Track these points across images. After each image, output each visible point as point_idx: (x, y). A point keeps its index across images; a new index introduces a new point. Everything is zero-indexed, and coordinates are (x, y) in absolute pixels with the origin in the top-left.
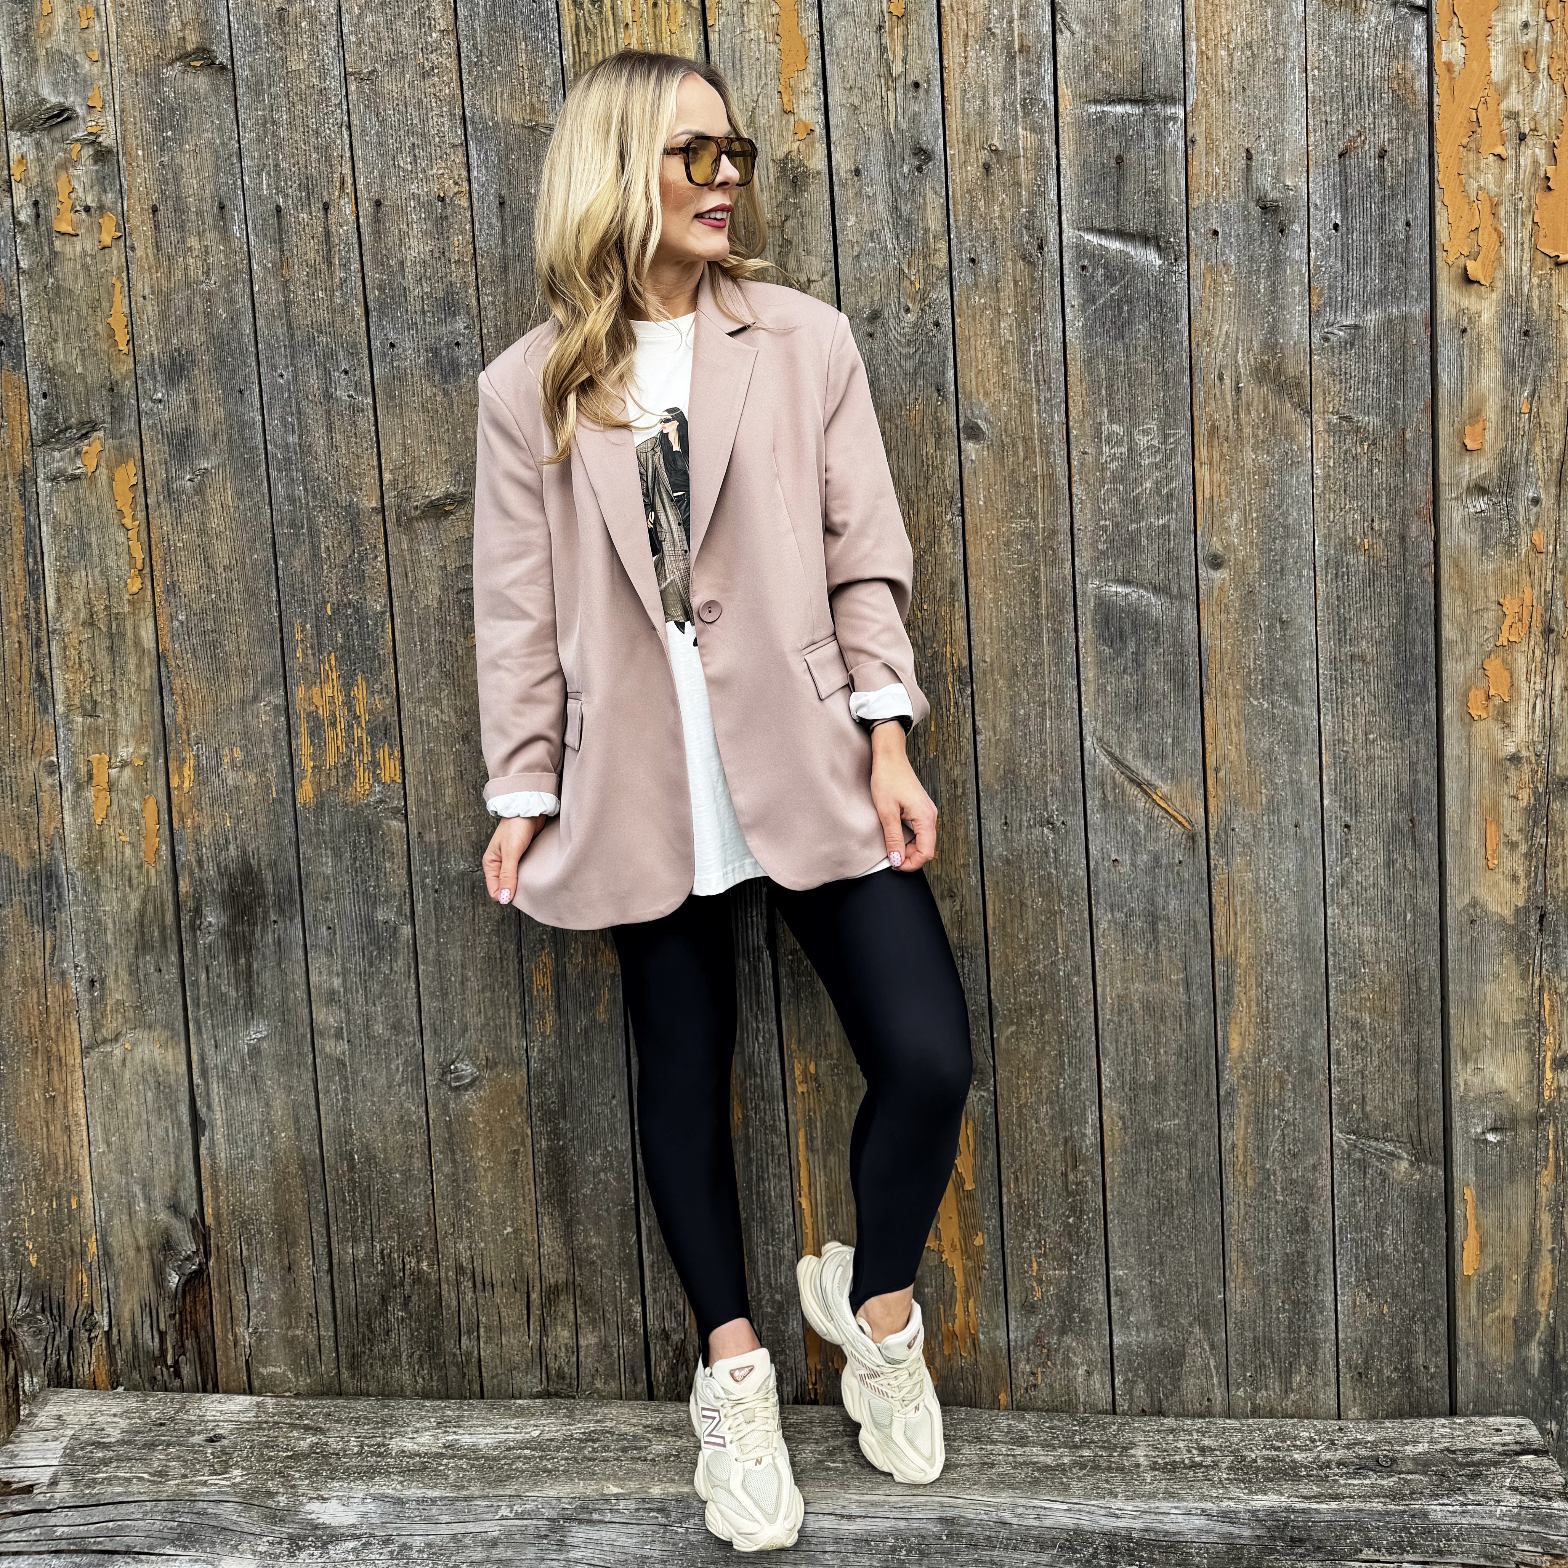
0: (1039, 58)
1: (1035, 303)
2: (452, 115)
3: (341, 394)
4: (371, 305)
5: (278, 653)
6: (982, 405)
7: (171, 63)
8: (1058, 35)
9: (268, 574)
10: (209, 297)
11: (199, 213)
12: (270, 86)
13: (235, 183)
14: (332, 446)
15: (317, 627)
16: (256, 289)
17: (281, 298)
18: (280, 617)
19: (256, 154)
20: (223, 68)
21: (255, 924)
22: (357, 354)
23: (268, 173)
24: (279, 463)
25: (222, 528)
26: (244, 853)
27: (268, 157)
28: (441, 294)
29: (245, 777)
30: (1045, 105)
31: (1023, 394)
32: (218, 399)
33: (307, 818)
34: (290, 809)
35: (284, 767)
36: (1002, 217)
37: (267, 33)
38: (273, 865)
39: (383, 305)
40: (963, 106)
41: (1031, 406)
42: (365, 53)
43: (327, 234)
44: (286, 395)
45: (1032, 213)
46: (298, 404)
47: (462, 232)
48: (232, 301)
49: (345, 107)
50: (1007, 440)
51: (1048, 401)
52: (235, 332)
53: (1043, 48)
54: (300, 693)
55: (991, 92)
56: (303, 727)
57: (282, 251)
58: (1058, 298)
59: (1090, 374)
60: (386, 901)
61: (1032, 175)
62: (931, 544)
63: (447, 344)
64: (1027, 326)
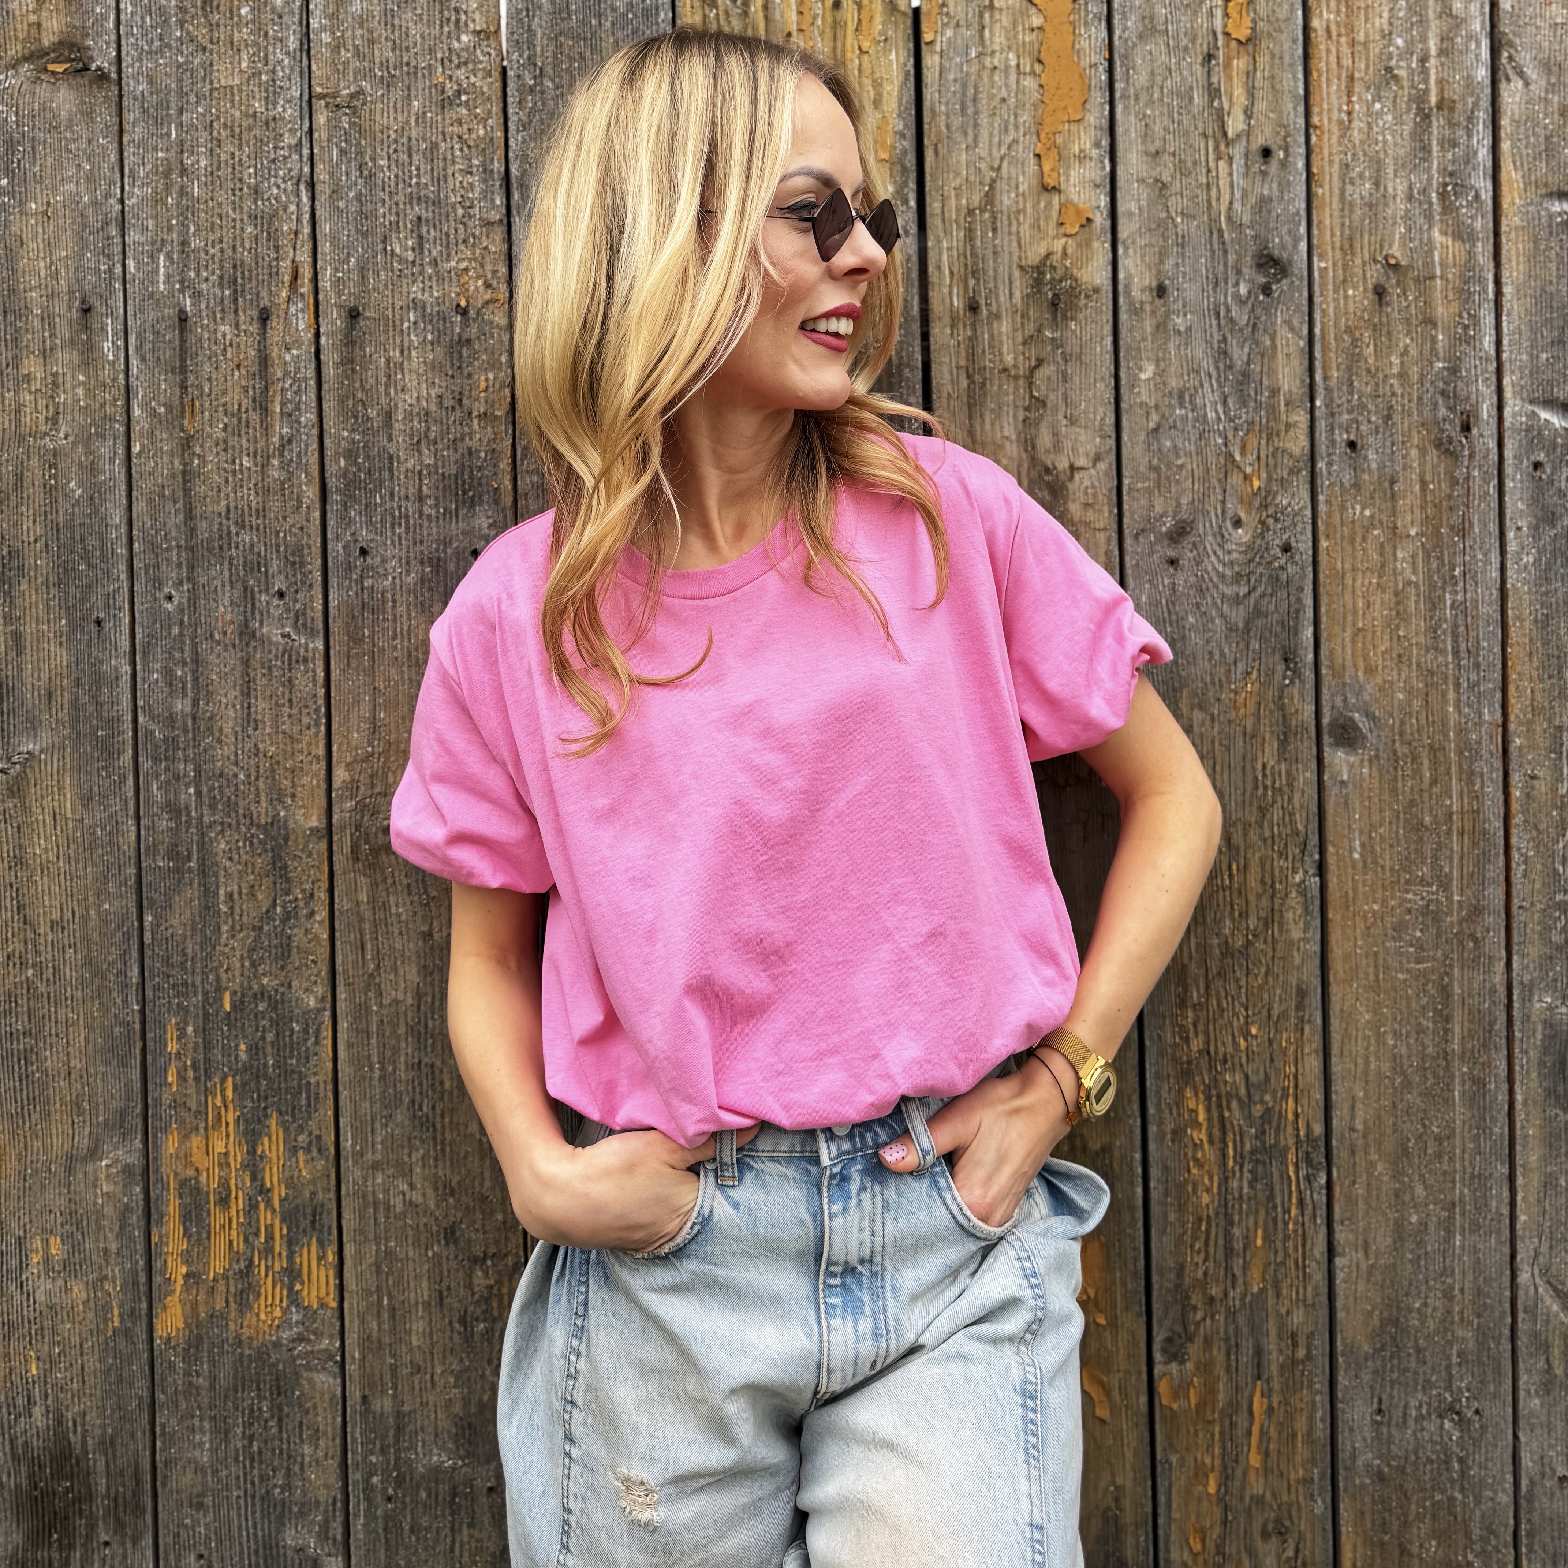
0: (1471, 118)
1: (1456, 520)
2: (486, 171)
3: (273, 632)
4: (332, 482)
5: (136, 1074)
6: (1361, 689)
7: (14, 65)
8: (1503, 85)
9: (127, 936)
10: (53, 460)
11: (48, 318)
12: (181, 111)
13: (110, 270)
14: (249, 720)
15: (204, 1031)
16: (136, 448)
17: (178, 466)
18: (143, 1012)
19: (151, 223)
20: (102, 77)
21: (71, 1547)
22: (302, 564)
23: (169, 256)
24: (156, 746)
25: (52, 856)
26: (60, 1420)
27: (170, 229)
28: (453, 469)
29: (67, 1290)
30: (1477, 197)
31: (1432, 673)
32: (58, 634)
33: (171, 1366)
34: (142, 1346)
35: (135, 1273)
36: (1403, 376)
37: (181, 23)
38: (108, 1444)
39: (351, 484)
40: (1343, 192)
41: (1444, 694)
42: (346, 63)
43: (264, 361)
44: (175, 631)
45: (1454, 371)
46: (195, 646)
47: (494, 365)
48: (92, 469)
49: (306, 152)
50: (1402, 750)
51: (1472, 686)
52: (96, 521)
53: (1476, 105)
54: (170, 1144)
55: (1390, 171)
56: (172, 1206)
57: (184, 387)
58: (1494, 514)
59: (1546, 643)
60: (301, 1513)
61: (1454, 308)
62: (1267, 922)
63: (457, 553)
64: (1440, 558)
